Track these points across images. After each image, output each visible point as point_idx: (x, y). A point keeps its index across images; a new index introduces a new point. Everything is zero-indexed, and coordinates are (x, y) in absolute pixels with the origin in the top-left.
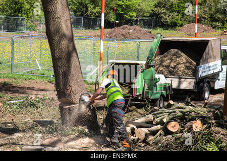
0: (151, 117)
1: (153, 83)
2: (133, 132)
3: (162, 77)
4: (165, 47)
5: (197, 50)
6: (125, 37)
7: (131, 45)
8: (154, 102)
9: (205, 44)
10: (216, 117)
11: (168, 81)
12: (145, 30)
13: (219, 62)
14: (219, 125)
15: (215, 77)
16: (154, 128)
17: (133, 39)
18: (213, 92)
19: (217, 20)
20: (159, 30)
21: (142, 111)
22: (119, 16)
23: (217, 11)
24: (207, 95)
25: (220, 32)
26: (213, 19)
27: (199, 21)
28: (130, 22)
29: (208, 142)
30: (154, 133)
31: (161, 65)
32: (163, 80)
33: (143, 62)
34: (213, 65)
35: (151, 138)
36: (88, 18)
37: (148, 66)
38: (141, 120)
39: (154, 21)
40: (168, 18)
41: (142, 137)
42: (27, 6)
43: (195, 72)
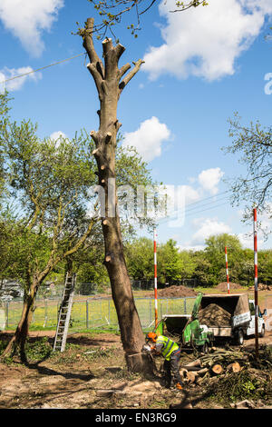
0: (198, 361)
1: (198, 332)
2: (185, 375)
3: (205, 327)
4: (206, 302)
5: (231, 304)
6: (174, 295)
7: (179, 302)
8: (200, 348)
9: (236, 299)
10: (250, 359)
11: (210, 330)
12: (189, 289)
13: (249, 313)
14: (254, 366)
15: (246, 325)
16: (202, 371)
17: (180, 296)
18: (247, 337)
19: (243, 279)
20: (199, 289)
21: (192, 356)
22: (169, 279)
23: (243, 272)
24: (241, 340)
25: (247, 288)
26: (241, 278)
27: (230, 280)
28: (177, 283)
29: (246, 381)
30: (202, 375)
31: (203, 317)
32: (206, 329)
33: (189, 316)
34: (244, 316)
35: (200, 379)
36: (144, 281)
37: (194, 318)
38: (191, 364)
39: (195, 281)
40: (206, 279)
41: (193, 379)
42: (98, 275)
43: (231, 322)
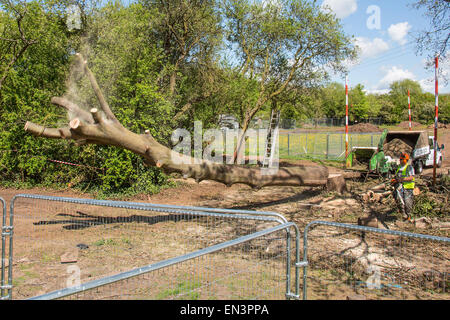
0: (383, 185)
1: (383, 162)
2: (371, 195)
3: (389, 157)
4: (390, 137)
5: (412, 139)
6: (361, 131)
7: (366, 137)
8: (384, 175)
9: (416, 136)
10: (429, 185)
11: (394, 160)
12: (374, 126)
13: (428, 147)
14: (431, 190)
15: (425, 157)
16: (386, 193)
17: (367, 132)
18: (425, 167)
19: (423, 119)
20: (384, 126)
21: (377, 181)
22: (357, 117)
23: (423, 112)
24: (421, 170)
25: (426, 126)
26: (420, 118)
27: (412, 120)
28: (363, 121)
29: (424, 202)
30: (386, 196)
31: (388, 149)
32: (390, 160)
33: (375, 148)
34: (425, 150)
35: (384, 199)
36: (336, 119)
37: (379, 150)
38: (377, 187)
39: (381, 120)
40: (390, 118)
41: (378, 198)
42: (297, 113)
43: (412, 154)
